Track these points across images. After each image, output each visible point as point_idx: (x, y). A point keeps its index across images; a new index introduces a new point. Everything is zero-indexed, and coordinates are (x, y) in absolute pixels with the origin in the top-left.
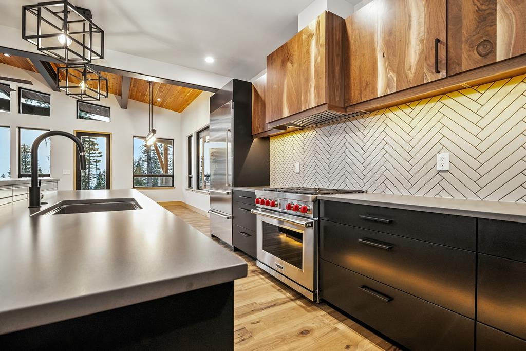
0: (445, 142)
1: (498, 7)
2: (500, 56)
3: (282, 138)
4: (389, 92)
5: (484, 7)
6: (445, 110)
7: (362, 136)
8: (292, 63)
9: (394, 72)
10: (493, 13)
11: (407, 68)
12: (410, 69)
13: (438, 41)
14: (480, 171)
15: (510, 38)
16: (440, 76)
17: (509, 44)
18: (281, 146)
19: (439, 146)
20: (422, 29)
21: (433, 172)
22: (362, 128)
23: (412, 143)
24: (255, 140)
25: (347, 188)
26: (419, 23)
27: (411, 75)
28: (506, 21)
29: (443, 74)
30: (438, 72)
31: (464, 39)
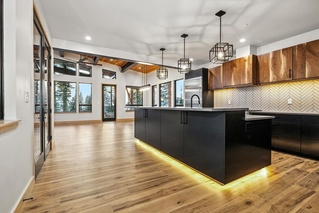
0: (290, 95)
1: (306, 65)
2: (307, 76)
3: (221, 91)
4: (274, 81)
5: (303, 64)
6: (290, 86)
7: (260, 92)
8: (236, 67)
9: (276, 76)
10: (305, 66)
11: (280, 75)
12: (281, 75)
13: (290, 70)
14: (301, 104)
15: (309, 73)
16: (290, 79)
17: (309, 74)
18: (220, 94)
19: (289, 97)
20: (285, 65)
21: (287, 105)
22: (260, 90)
23: (280, 95)
24: (209, 91)
25: (254, 110)
26: (284, 64)
27: (282, 77)
28: (308, 69)
29: (291, 79)
30: (290, 78)
31: (297, 71)
